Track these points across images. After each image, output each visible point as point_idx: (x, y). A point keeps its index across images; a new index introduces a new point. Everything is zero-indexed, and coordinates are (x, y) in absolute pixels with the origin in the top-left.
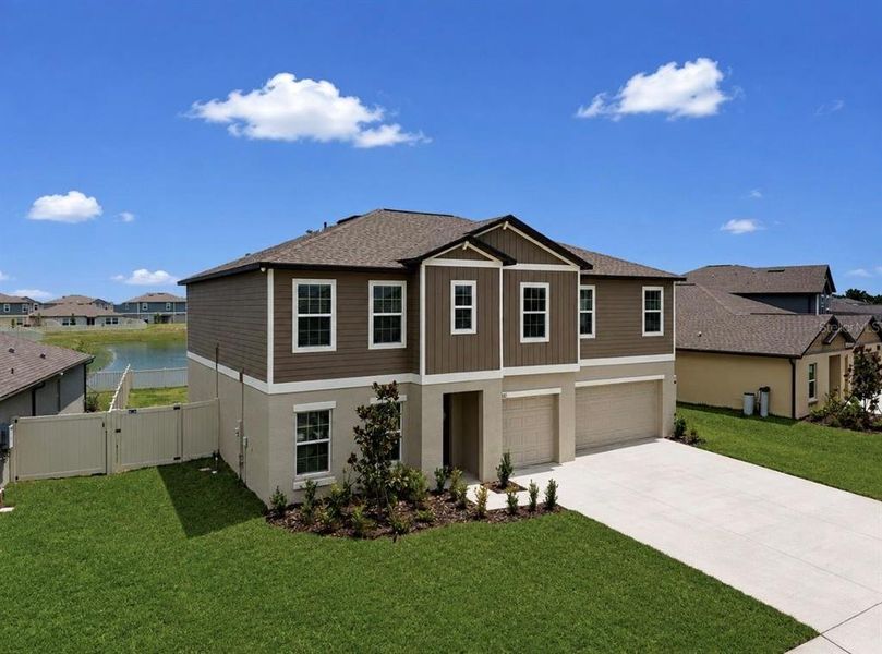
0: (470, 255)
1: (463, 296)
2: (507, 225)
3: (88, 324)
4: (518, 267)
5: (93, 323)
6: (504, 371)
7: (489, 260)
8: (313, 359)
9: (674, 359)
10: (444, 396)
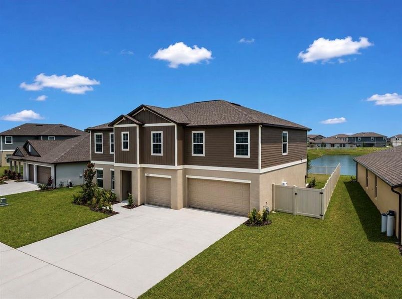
3: (332, 146)
5: (334, 146)
6: (139, 166)
10: (120, 171)
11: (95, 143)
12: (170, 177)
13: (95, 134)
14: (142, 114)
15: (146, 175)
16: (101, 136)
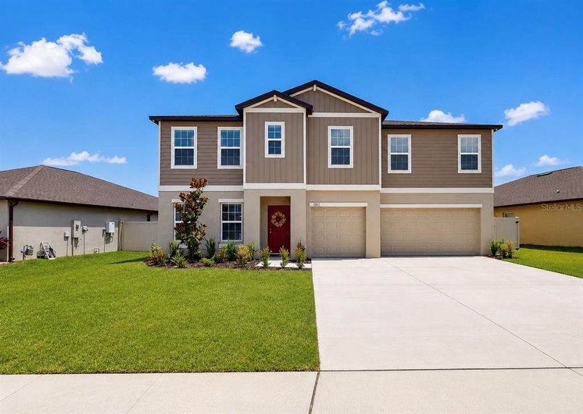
0: (279, 105)
1: (274, 131)
2: (315, 88)
4: (315, 114)
6: (306, 187)
7: (294, 107)
8: (188, 173)
9: (493, 192)
10: (262, 198)
11: (173, 147)
12: (365, 205)
13: (174, 129)
15: (312, 205)
16: (192, 133)
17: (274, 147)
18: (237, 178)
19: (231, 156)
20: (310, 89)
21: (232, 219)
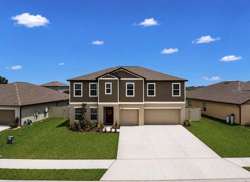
0: (110, 77)
1: (108, 86)
2: (122, 69)
4: (122, 79)
6: (119, 103)
7: (115, 78)
8: (80, 98)
9: (186, 103)
10: (104, 107)
11: (74, 90)
12: (138, 109)
13: (74, 84)
14: (119, 72)
15: (120, 108)
16: (80, 85)
17: (108, 91)
18: (95, 100)
19: (94, 93)
20: (120, 70)
21: (94, 113)
